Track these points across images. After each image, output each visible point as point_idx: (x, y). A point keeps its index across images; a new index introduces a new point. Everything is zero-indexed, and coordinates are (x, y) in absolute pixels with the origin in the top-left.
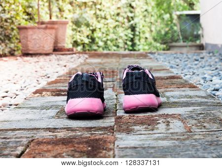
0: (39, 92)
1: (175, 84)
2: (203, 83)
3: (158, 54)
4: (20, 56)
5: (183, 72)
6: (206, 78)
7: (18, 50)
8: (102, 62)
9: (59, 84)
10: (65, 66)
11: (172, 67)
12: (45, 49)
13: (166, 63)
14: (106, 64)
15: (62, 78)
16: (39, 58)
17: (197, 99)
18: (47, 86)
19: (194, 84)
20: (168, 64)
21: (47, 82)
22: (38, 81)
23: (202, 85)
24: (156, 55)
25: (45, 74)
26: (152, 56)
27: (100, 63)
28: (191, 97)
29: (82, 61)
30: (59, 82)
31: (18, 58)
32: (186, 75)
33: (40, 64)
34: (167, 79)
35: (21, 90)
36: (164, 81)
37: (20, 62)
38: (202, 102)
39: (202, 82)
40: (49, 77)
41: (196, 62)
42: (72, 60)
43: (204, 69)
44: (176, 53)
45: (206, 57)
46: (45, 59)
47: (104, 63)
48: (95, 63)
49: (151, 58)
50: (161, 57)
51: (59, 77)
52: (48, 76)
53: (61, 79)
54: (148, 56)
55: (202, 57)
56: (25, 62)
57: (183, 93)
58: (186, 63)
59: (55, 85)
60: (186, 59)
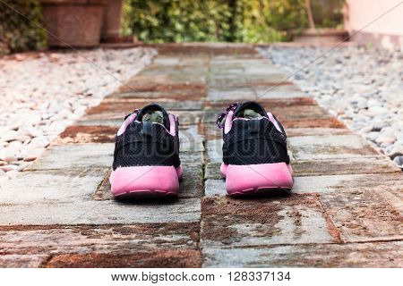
0: (69, 132)
1: (305, 117)
2: (353, 115)
3: (275, 48)
4: (45, 52)
5: (317, 88)
6: (356, 103)
7: (41, 40)
8: (181, 64)
9: (105, 115)
10: (119, 72)
11: (298, 78)
12: (87, 39)
13: (287, 68)
14: (187, 70)
15: (112, 100)
16: (76, 55)
17: (346, 155)
18: (86, 119)
19: (339, 118)
20: (290, 70)
21: (85, 108)
22: (71, 105)
23: (351, 119)
24: (270, 50)
25: (84, 89)
26: (263, 53)
27: (177, 68)
28: (334, 151)
29: (148, 62)
30: (107, 110)
31: (42, 54)
32: (323, 94)
33: (78, 66)
34: (292, 105)
35: (42, 124)
36: (286, 109)
37: (45, 62)
38: (355, 164)
39: (351, 111)
40: (90, 95)
41: (338, 67)
42: (131, 59)
43: (351, 81)
44: (303, 47)
45: (353, 56)
46: (85, 58)
47: (185, 66)
48: (169, 67)
49: (261, 58)
50: (279, 54)
51: (107, 97)
52: (89, 92)
53: (109, 103)
54: (257, 53)
55: (347, 55)
56: (52, 62)
57: (321, 141)
58: (321, 67)
59: (98, 116)
60: (321, 60)
